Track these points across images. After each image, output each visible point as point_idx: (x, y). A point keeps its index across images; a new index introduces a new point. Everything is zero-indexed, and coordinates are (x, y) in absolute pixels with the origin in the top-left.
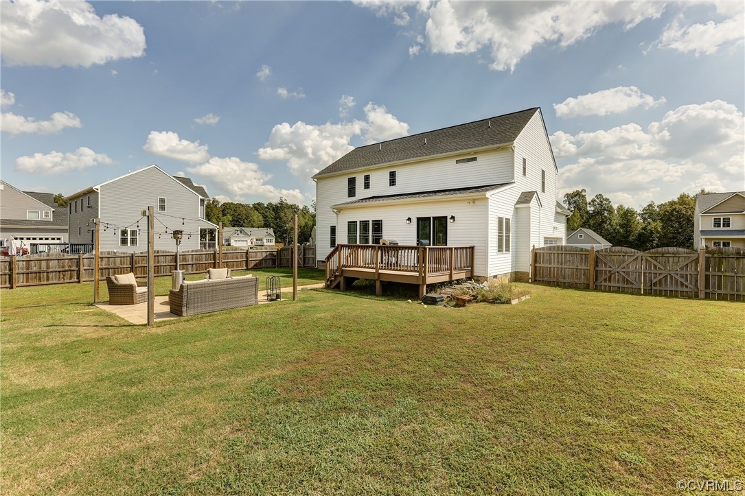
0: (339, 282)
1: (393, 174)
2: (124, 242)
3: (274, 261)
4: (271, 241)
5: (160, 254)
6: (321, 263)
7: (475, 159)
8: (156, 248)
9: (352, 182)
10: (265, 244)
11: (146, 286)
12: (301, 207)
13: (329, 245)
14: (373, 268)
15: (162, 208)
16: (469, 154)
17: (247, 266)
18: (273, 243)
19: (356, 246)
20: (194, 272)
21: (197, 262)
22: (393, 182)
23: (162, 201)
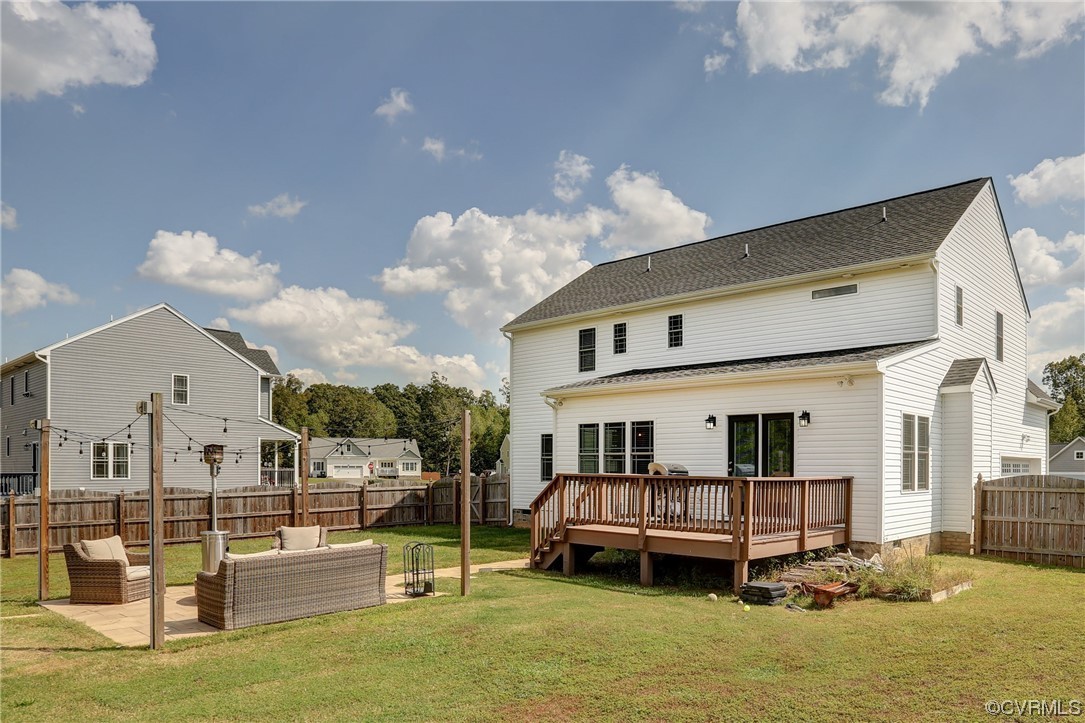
0: (561, 556)
1: (676, 323)
2: (100, 469)
3: (419, 510)
4: (412, 467)
5: (176, 495)
6: (520, 515)
7: (852, 289)
8: (167, 484)
9: (587, 338)
10: (401, 473)
11: (148, 564)
12: (477, 394)
13: (539, 475)
14: (633, 526)
15: (181, 396)
16: (840, 277)
17: (361, 521)
18: (418, 472)
19: (598, 478)
20: (250, 533)
21: (254, 514)
22: (675, 340)
23: (181, 381)
